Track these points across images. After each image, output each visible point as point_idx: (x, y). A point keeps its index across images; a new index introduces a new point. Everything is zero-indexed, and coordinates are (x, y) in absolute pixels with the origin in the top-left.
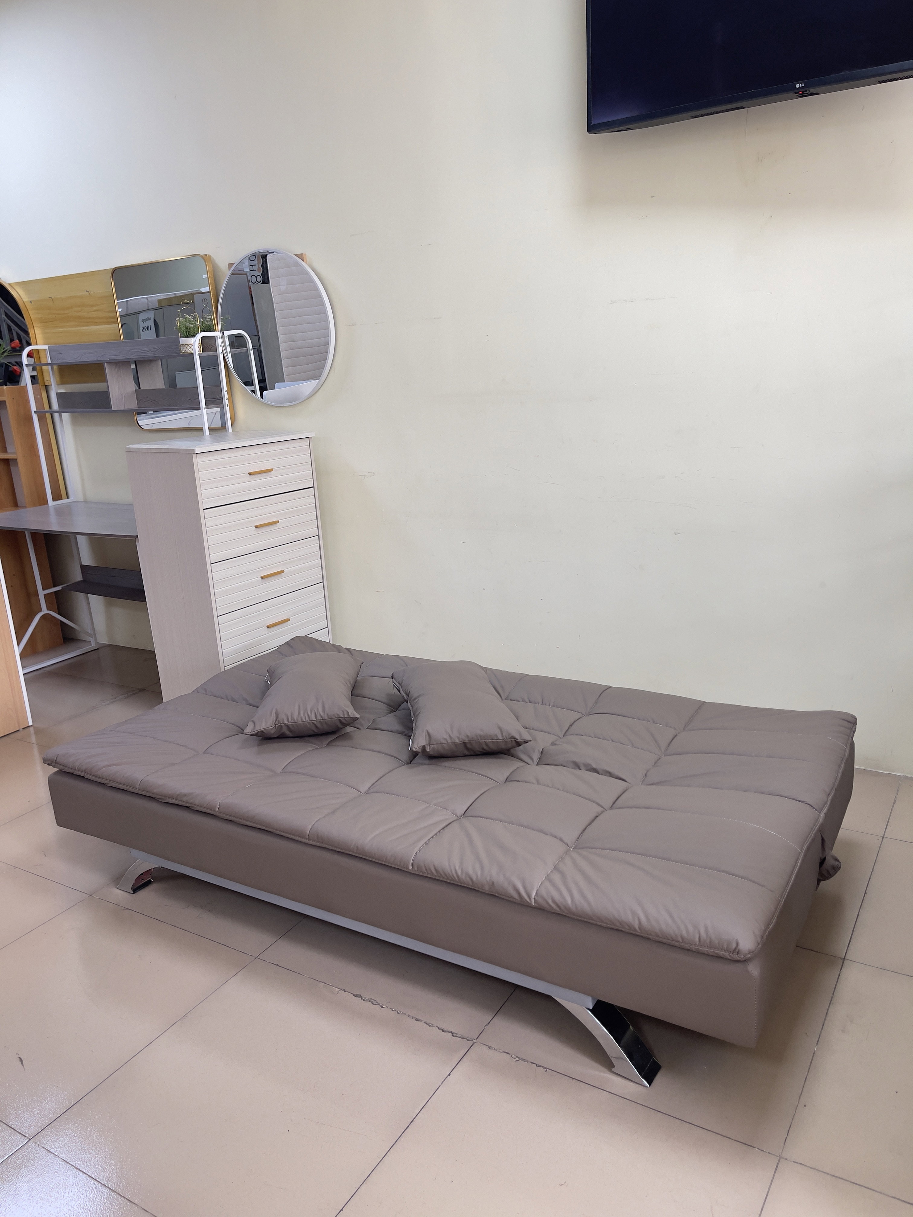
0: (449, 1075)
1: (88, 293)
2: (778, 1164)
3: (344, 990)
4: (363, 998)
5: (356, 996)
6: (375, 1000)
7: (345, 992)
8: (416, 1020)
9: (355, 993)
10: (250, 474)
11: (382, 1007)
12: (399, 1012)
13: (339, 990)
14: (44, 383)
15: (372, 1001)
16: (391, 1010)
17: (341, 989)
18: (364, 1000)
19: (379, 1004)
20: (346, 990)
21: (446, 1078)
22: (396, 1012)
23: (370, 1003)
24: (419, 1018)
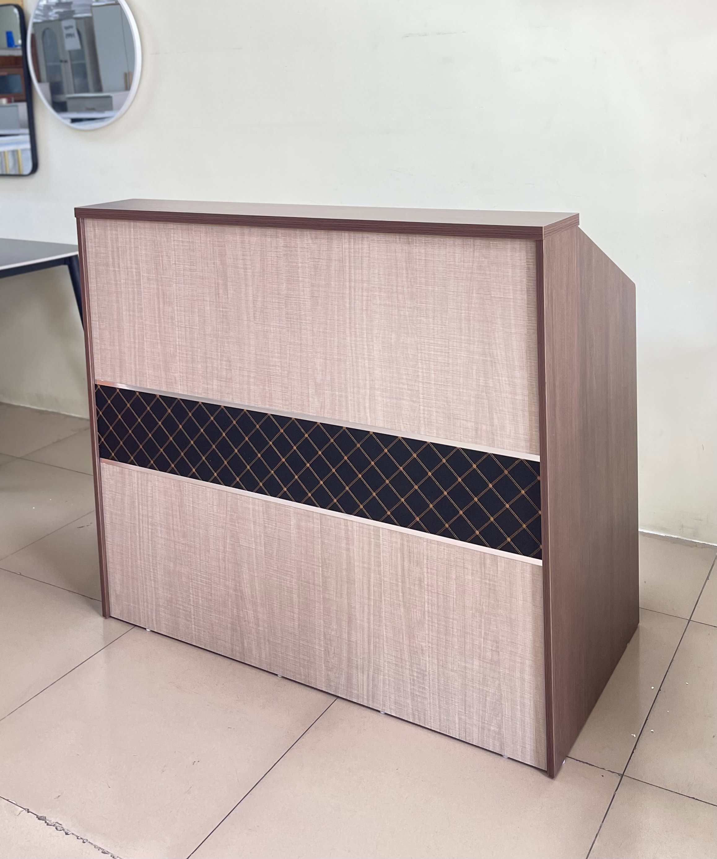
3: (28, 810)
4: (47, 822)
5: (39, 818)
6: (61, 824)
7: (28, 812)
8: (102, 852)
9: (39, 815)
11: (67, 834)
12: (85, 841)
13: (23, 809)
15: (57, 827)
16: (76, 837)
17: (25, 809)
18: (48, 825)
19: (63, 830)
20: (30, 810)
22: (82, 840)
23: (54, 828)
24: (106, 849)
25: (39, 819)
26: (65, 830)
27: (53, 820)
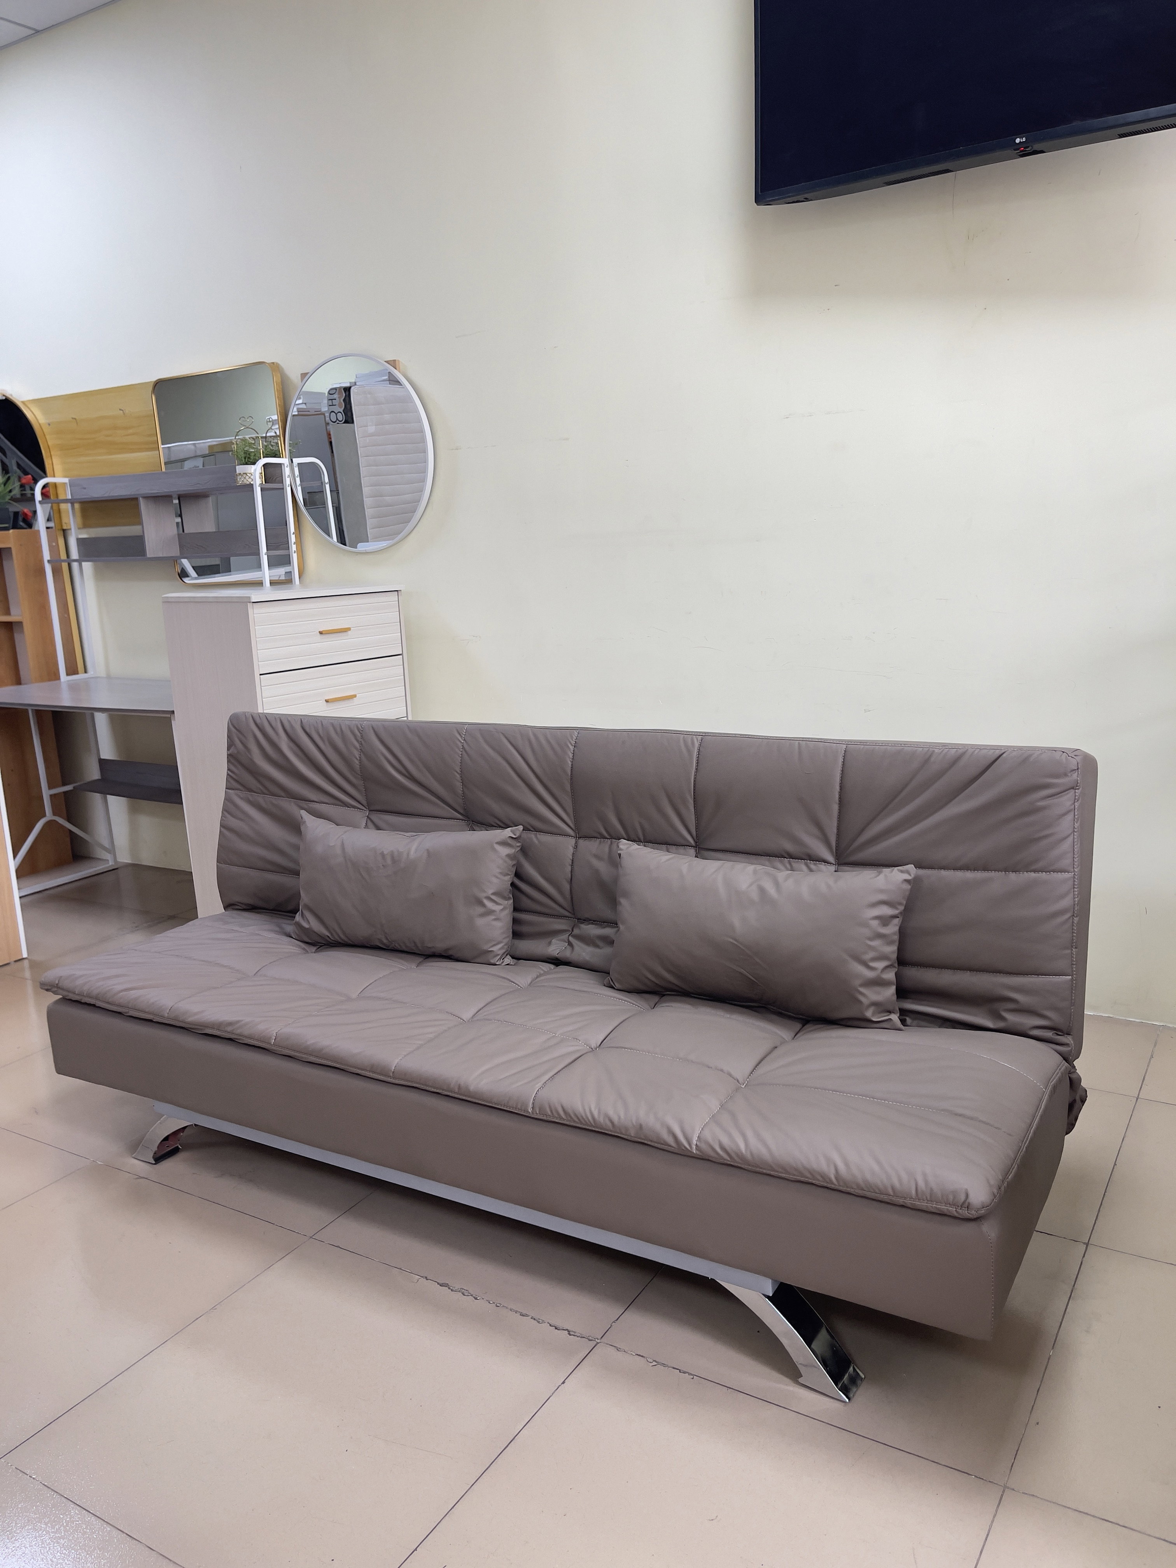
0: (563, 1383)
1: (122, 412)
2: (1002, 1495)
3: (426, 1277)
4: (451, 1288)
6: (467, 1290)
7: (427, 1280)
8: (520, 1315)
9: (441, 1282)
10: (321, 633)
11: (476, 1299)
12: (498, 1305)
13: (420, 1277)
14: (62, 526)
15: (463, 1291)
16: (488, 1302)
17: (422, 1277)
18: (452, 1290)
19: (472, 1296)
20: (428, 1278)
21: (560, 1386)
22: (494, 1305)
23: (460, 1293)
24: (524, 1312)
25: (440, 1285)
26: (474, 1295)
27: (457, 1287)
